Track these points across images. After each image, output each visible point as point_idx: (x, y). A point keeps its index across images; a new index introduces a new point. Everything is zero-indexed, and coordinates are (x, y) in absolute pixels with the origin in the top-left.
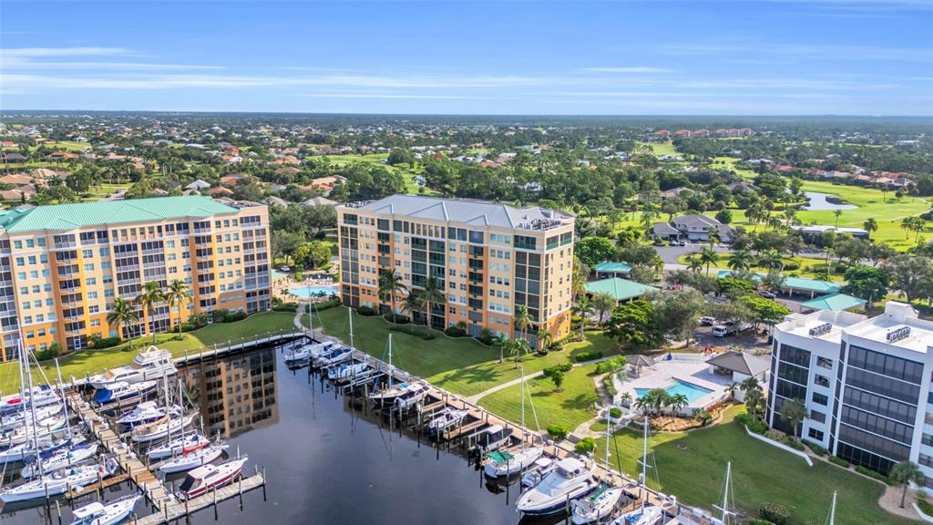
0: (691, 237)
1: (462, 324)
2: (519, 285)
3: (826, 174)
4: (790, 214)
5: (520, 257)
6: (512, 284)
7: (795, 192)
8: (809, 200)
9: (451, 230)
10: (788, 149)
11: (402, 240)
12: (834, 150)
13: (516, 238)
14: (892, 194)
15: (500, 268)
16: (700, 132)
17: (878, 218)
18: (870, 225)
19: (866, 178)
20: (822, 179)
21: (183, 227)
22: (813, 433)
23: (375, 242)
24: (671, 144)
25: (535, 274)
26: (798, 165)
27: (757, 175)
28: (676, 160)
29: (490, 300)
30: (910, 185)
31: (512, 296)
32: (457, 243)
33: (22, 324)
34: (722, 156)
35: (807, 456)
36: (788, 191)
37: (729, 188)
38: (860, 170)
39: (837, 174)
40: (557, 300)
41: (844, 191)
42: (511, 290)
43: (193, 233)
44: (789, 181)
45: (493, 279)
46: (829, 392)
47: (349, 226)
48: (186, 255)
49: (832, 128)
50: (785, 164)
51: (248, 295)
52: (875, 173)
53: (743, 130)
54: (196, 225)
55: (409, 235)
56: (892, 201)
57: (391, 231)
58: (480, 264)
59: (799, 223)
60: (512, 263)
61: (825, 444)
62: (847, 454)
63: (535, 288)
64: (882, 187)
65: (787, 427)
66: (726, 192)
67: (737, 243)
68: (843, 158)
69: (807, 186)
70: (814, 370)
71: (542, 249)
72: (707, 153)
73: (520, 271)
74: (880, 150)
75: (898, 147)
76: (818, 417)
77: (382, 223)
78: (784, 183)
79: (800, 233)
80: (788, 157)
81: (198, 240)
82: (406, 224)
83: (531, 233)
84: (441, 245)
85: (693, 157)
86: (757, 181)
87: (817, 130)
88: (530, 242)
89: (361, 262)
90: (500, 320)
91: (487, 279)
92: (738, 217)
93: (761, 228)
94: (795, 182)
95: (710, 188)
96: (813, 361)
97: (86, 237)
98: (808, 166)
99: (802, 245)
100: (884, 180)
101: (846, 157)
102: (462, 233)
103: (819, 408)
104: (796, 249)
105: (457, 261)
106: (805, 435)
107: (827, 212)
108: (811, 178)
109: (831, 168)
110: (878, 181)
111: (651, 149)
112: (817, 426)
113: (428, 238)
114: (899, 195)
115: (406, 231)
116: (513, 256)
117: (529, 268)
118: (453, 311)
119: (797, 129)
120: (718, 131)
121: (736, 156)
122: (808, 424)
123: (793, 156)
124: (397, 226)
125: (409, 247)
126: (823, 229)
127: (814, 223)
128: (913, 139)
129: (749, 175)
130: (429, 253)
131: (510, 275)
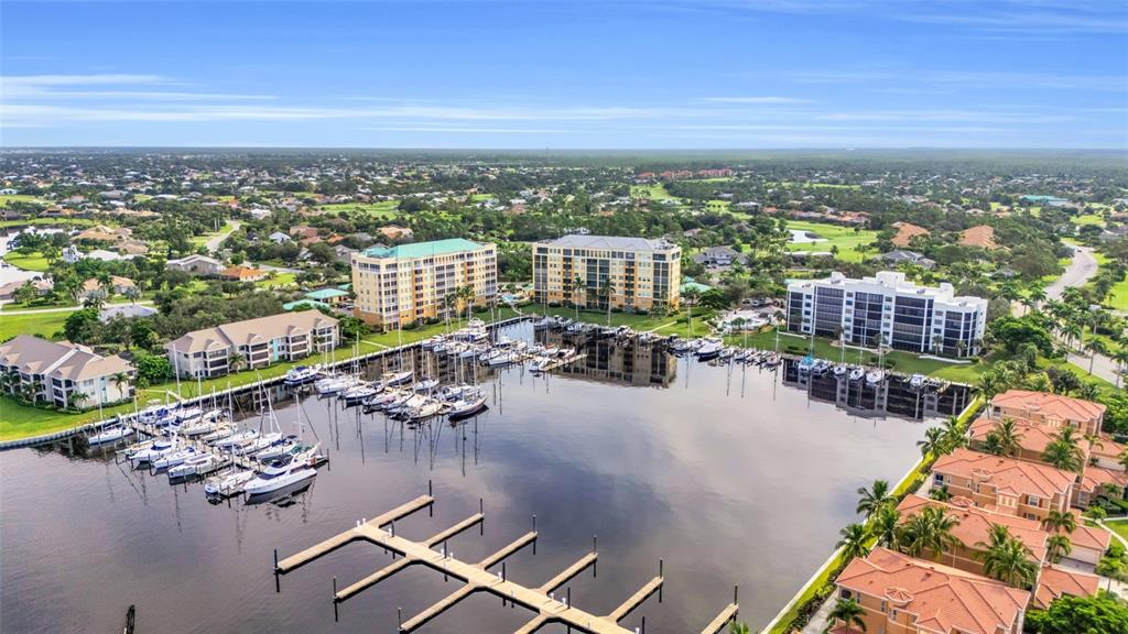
0: (719, 262)
1: (620, 306)
2: (656, 281)
3: (804, 214)
4: (782, 244)
5: (656, 265)
6: (652, 281)
7: (782, 230)
8: (792, 235)
9: (614, 254)
10: (770, 191)
11: (580, 261)
12: (810, 191)
13: (654, 255)
14: (852, 230)
15: (645, 273)
16: (683, 173)
17: (839, 246)
18: (835, 250)
19: (834, 217)
20: (802, 219)
21: (462, 256)
22: (805, 328)
23: (560, 263)
24: (660, 188)
25: (665, 274)
26: (781, 207)
27: (751, 217)
28: (675, 205)
29: (638, 291)
30: (866, 222)
31: (652, 287)
32: (617, 260)
33: (400, 309)
34: (713, 199)
35: (803, 337)
36: (778, 230)
37: (734, 227)
38: (831, 210)
39: (812, 214)
40: (675, 288)
41: (818, 228)
42: (651, 284)
43: (467, 260)
44: (777, 221)
45: (640, 279)
46: (811, 309)
47: (541, 255)
48: (462, 273)
49: (805, 167)
50: (769, 206)
51: (487, 297)
52: (842, 213)
53: (724, 171)
54: (468, 255)
55: (586, 257)
56: (852, 234)
57: (572, 256)
58: (633, 271)
59: (789, 250)
60: (652, 269)
61: (810, 332)
62: (818, 333)
63: (665, 281)
64: (846, 224)
65: (794, 328)
66: (733, 231)
67: (752, 263)
68: (816, 199)
69: (791, 224)
70: (805, 301)
71: (668, 260)
72: (702, 198)
73: (656, 273)
74: (847, 191)
75: (863, 187)
76: (807, 321)
77: (567, 252)
78: (773, 223)
79: (791, 256)
80: (771, 199)
81: (469, 264)
82: (583, 251)
83: (662, 252)
84: (607, 262)
85: (689, 201)
86: (752, 222)
87: (793, 169)
88: (663, 257)
89: (549, 277)
90: (645, 301)
91: (636, 279)
92: (747, 249)
93: (764, 254)
94: (782, 222)
95: (719, 228)
96: (804, 297)
97: (425, 261)
98: (790, 208)
99: (793, 263)
100: (847, 219)
101: (820, 199)
102: (621, 255)
103: (808, 317)
104: (788, 266)
105: (617, 270)
106: (802, 330)
107: (806, 244)
108: (792, 218)
109: (807, 209)
110: (843, 219)
111: (648, 193)
112: (807, 325)
113: (598, 258)
114: (857, 230)
115: (583, 255)
116: (652, 265)
117: (661, 270)
118: (614, 299)
119: (774, 168)
120: (701, 173)
121: (728, 199)
122: (803, 324)
123: (776, 198)
124: (577, 253)
125: (585, 265)
126: (804, 253)
127: (799, 250)
128: (878, 178)
129: (745, 217)
130: (598, 267)
131: (651, 276)
